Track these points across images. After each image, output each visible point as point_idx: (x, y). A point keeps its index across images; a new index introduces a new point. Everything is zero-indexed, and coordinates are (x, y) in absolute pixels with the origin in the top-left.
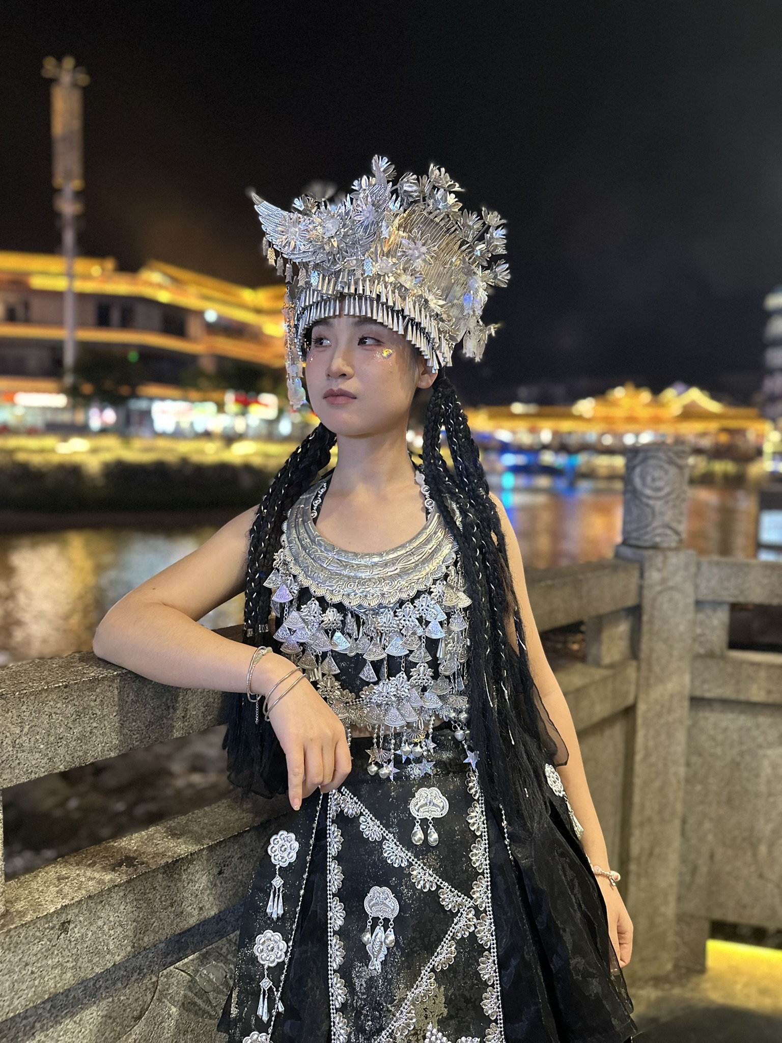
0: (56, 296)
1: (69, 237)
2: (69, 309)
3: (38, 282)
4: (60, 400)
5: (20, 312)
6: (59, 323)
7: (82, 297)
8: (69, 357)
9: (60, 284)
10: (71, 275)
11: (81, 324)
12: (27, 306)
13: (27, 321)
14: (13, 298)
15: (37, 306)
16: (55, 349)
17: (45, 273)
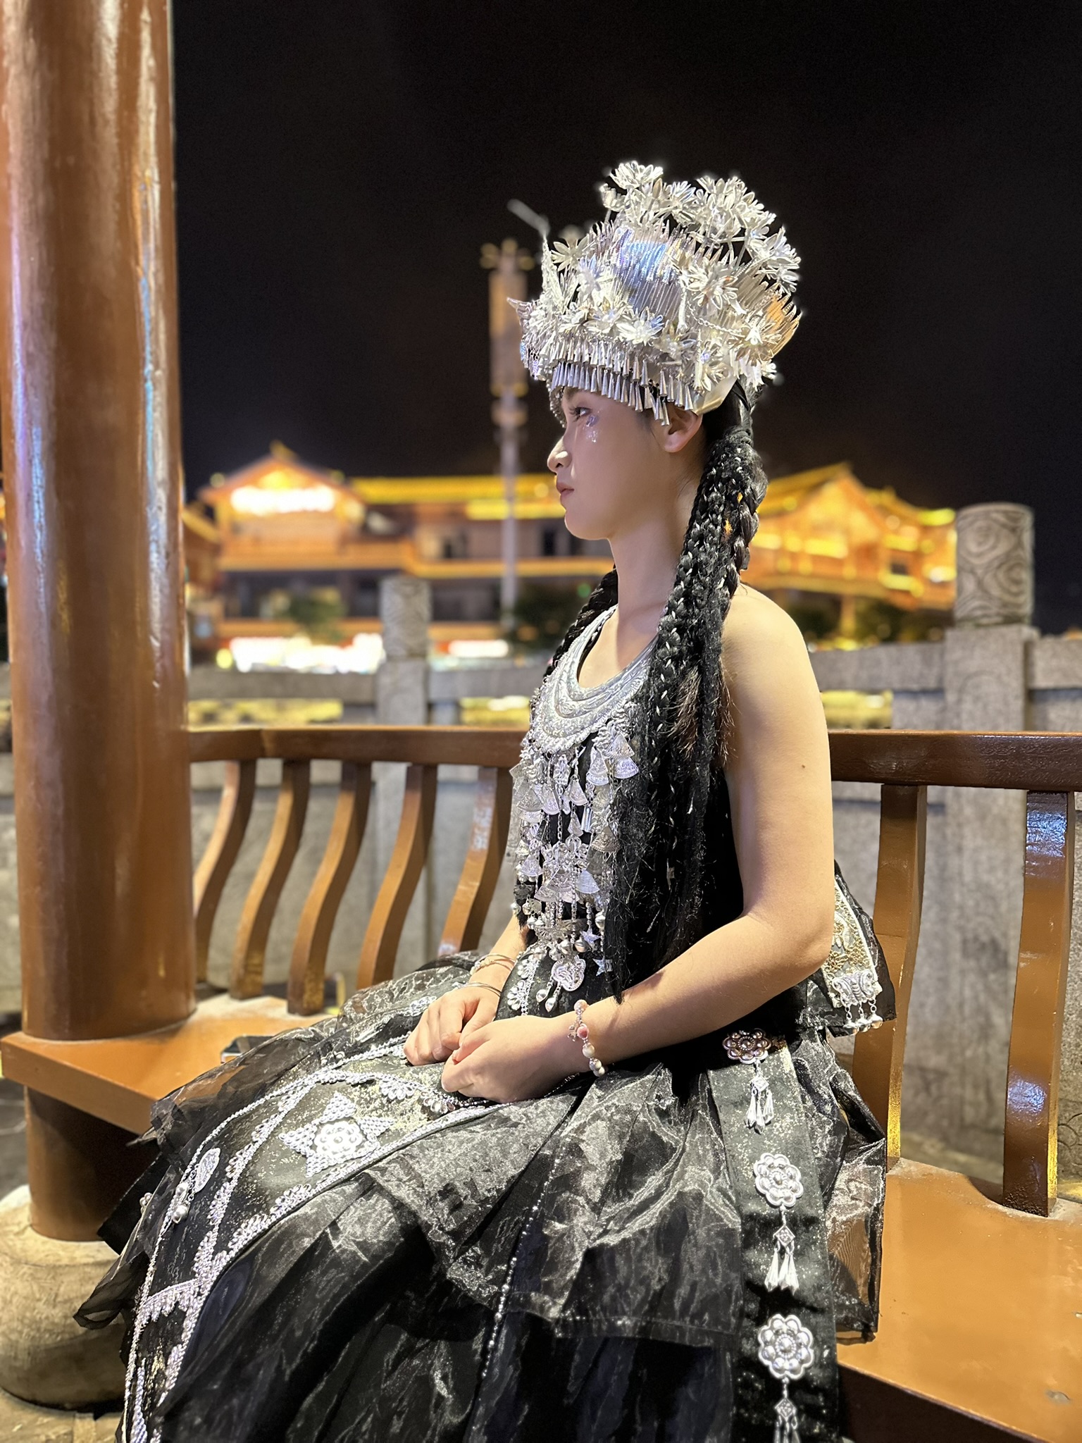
0: (494, 525)
1: (509, 453)
2: (509, 539)
3: (479, 510)
4: (499, 648)
5: (458, 548)
6: (496, 556)
7: (525, 524)
8: (509, 595)
9: (498, 510)
10: (511, 499)
11: (523, 555)
12: (464, 539)
13: (465, 556)
14: (450, 532)
15: (476, 538)
16: (493, 586)
17: (484, 498)
